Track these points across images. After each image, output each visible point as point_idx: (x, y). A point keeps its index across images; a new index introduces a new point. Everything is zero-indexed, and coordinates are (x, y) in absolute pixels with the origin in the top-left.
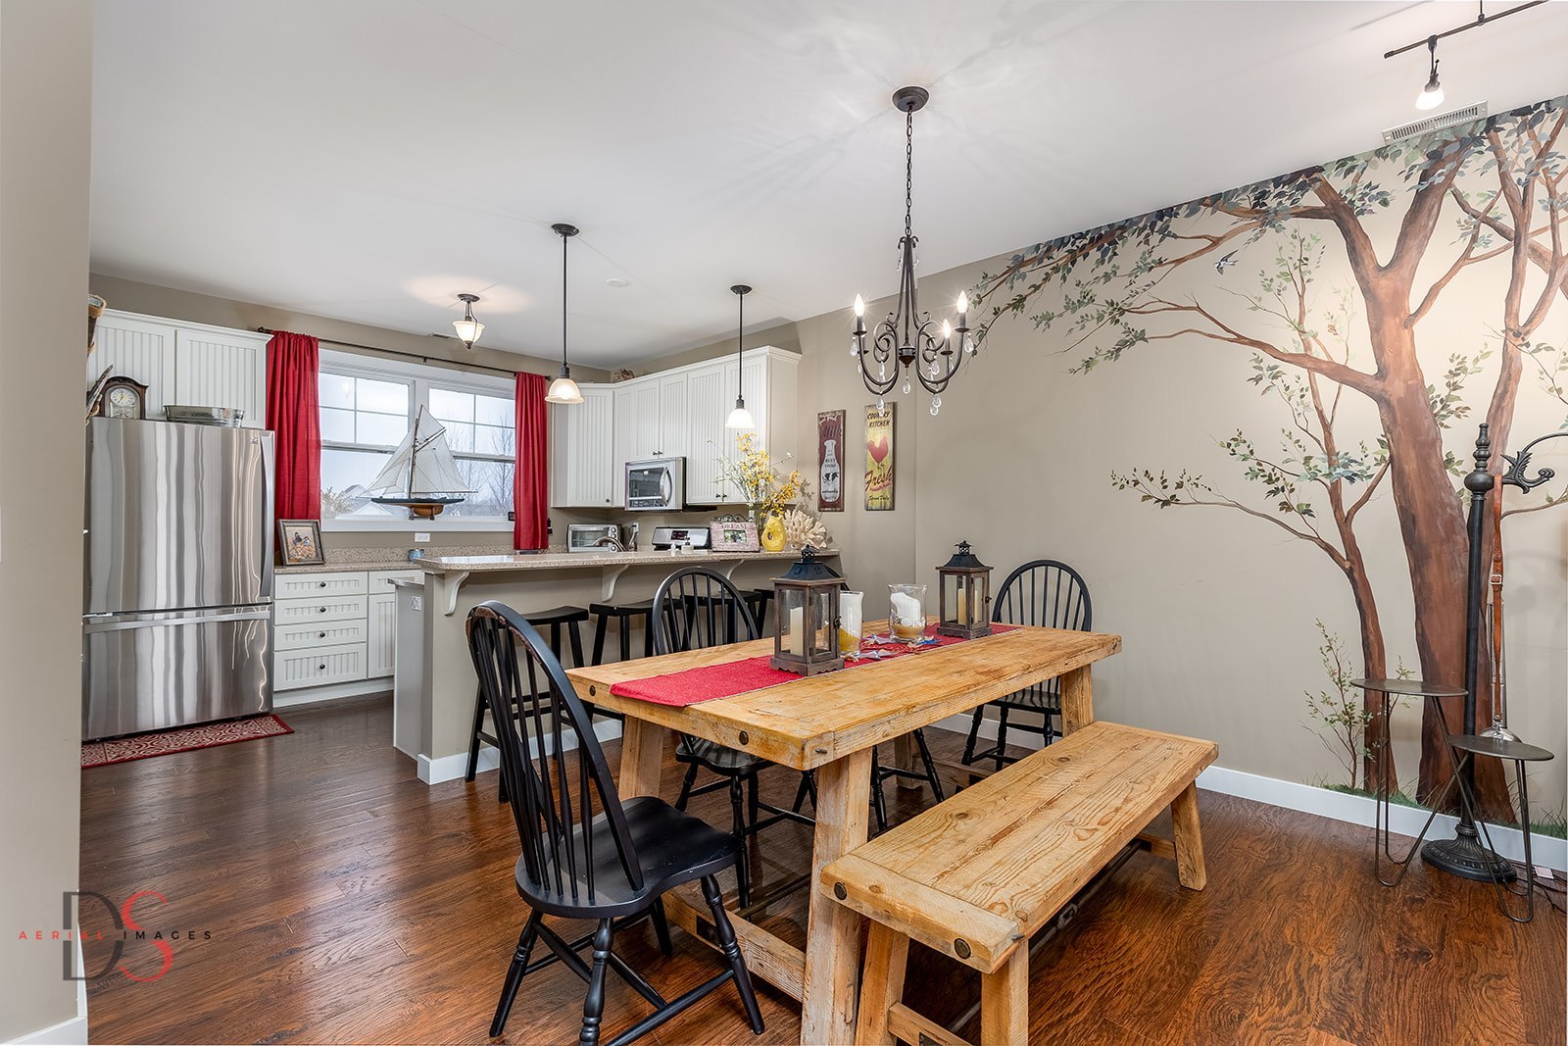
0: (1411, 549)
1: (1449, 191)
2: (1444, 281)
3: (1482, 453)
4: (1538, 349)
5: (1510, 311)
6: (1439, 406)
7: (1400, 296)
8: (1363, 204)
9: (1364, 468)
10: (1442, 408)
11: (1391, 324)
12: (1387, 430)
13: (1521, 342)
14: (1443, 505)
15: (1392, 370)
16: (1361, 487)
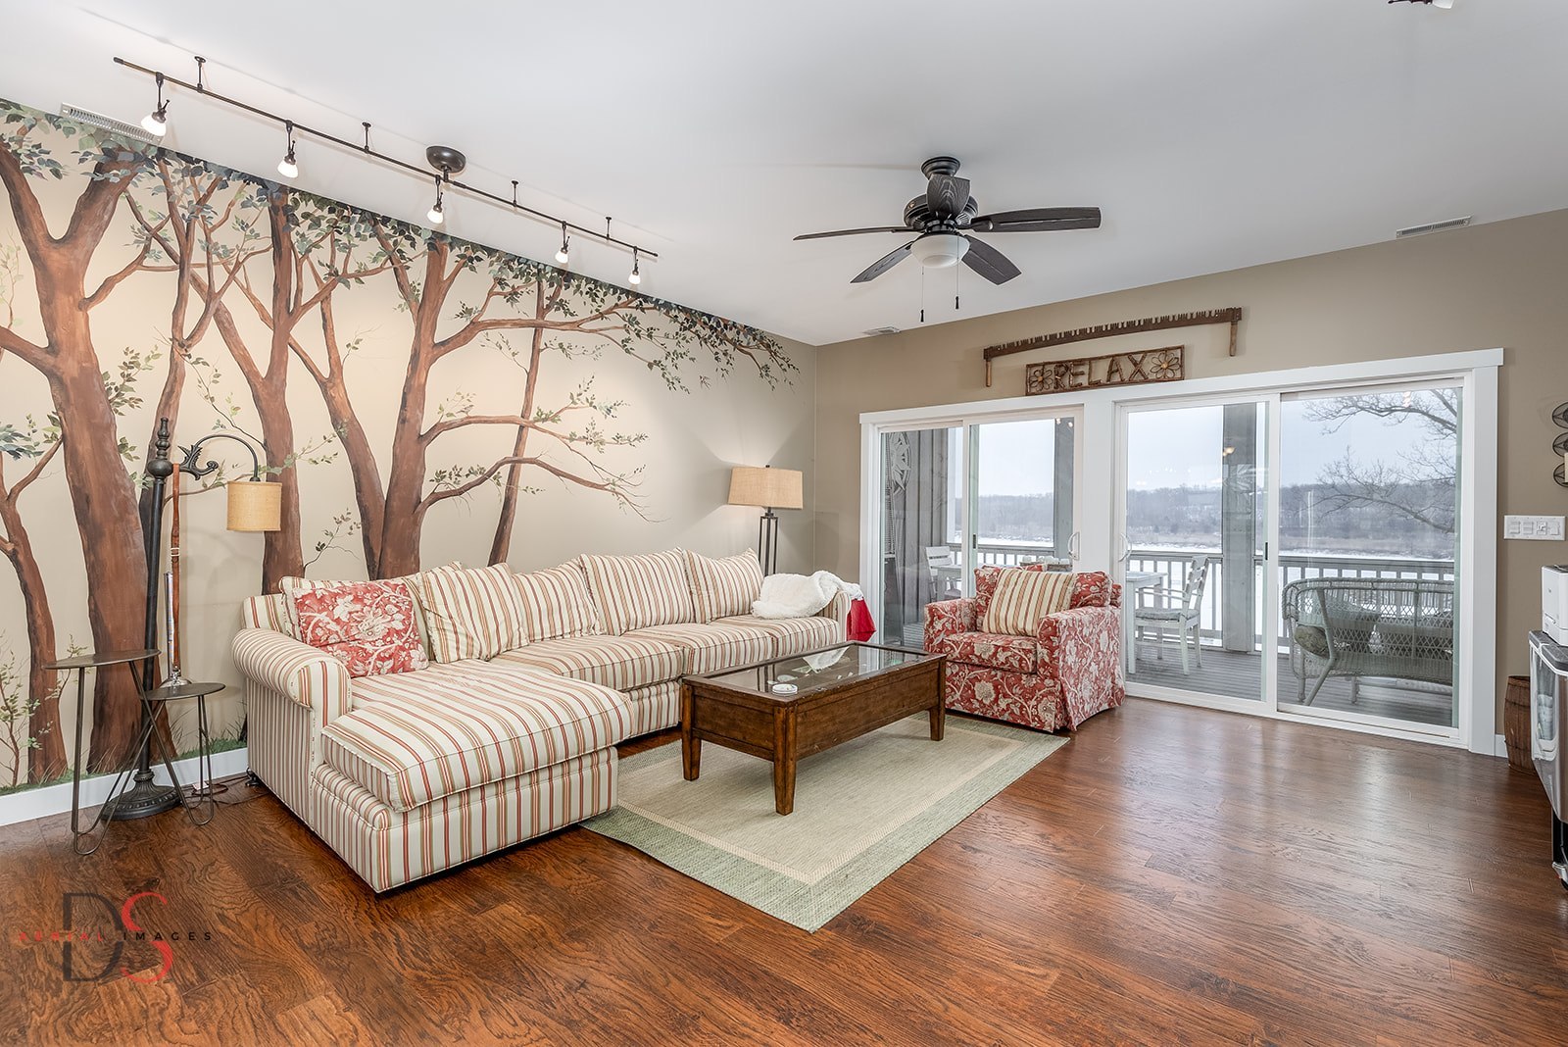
0: (85, 528)
1: (123, 195)
2: (118, 277)
3: (163, 443)
4: (197, 362)
5: (177, 325)
6: (114, 393)
7: (75, 276)
8: (32, 163)
9: (32, 444)
10: (117, 396)
11: (63, 301)
12: (59, 407)
13: (184, 352)
14: (117, 487)
15: (64, 347)
16: (28, 464)
